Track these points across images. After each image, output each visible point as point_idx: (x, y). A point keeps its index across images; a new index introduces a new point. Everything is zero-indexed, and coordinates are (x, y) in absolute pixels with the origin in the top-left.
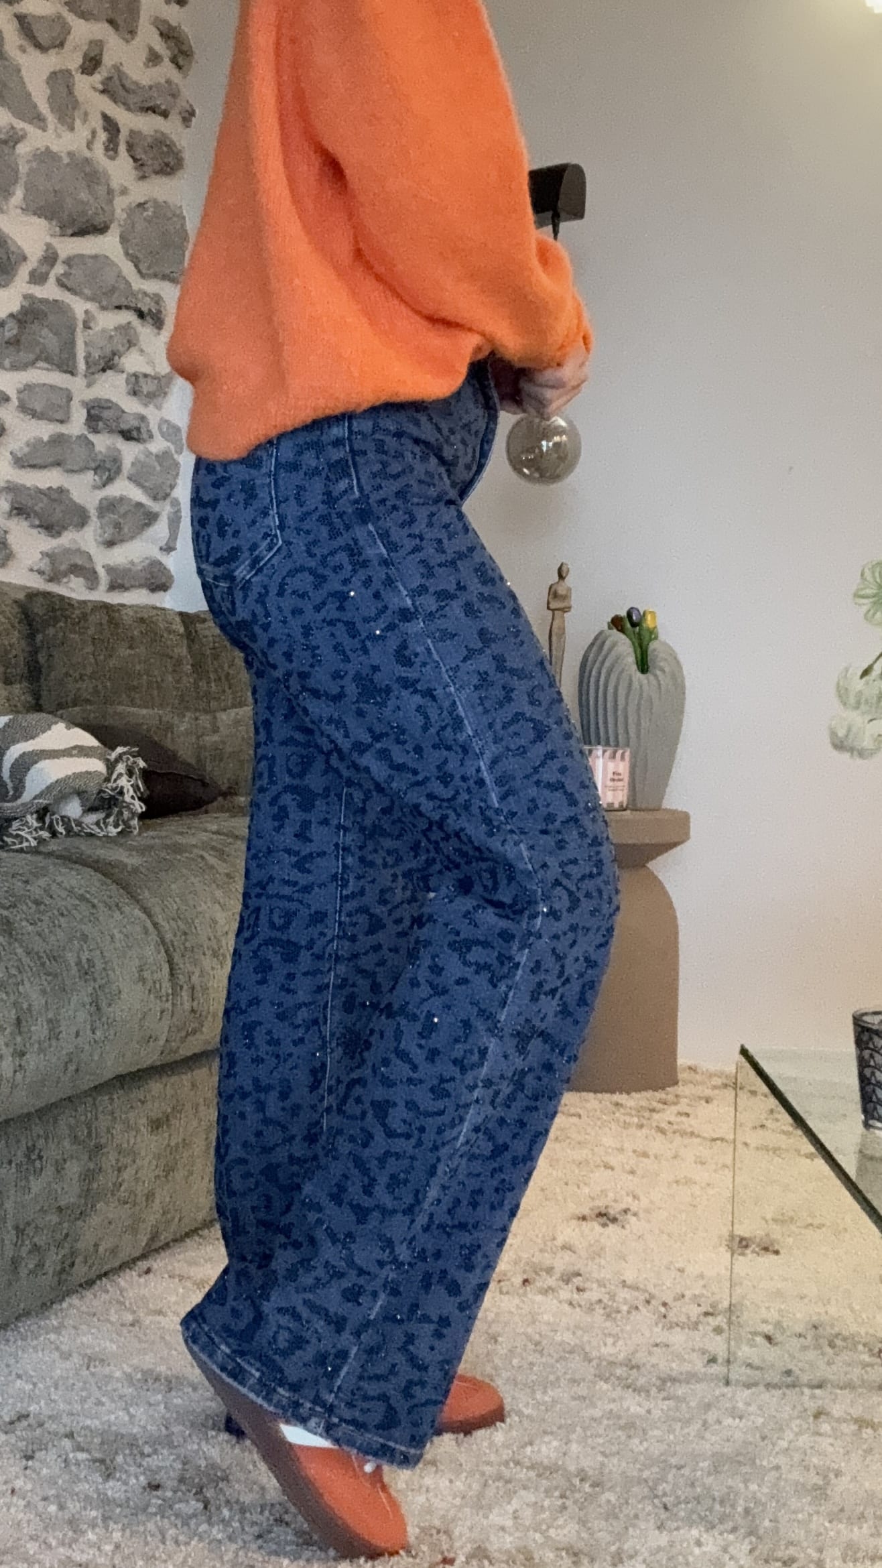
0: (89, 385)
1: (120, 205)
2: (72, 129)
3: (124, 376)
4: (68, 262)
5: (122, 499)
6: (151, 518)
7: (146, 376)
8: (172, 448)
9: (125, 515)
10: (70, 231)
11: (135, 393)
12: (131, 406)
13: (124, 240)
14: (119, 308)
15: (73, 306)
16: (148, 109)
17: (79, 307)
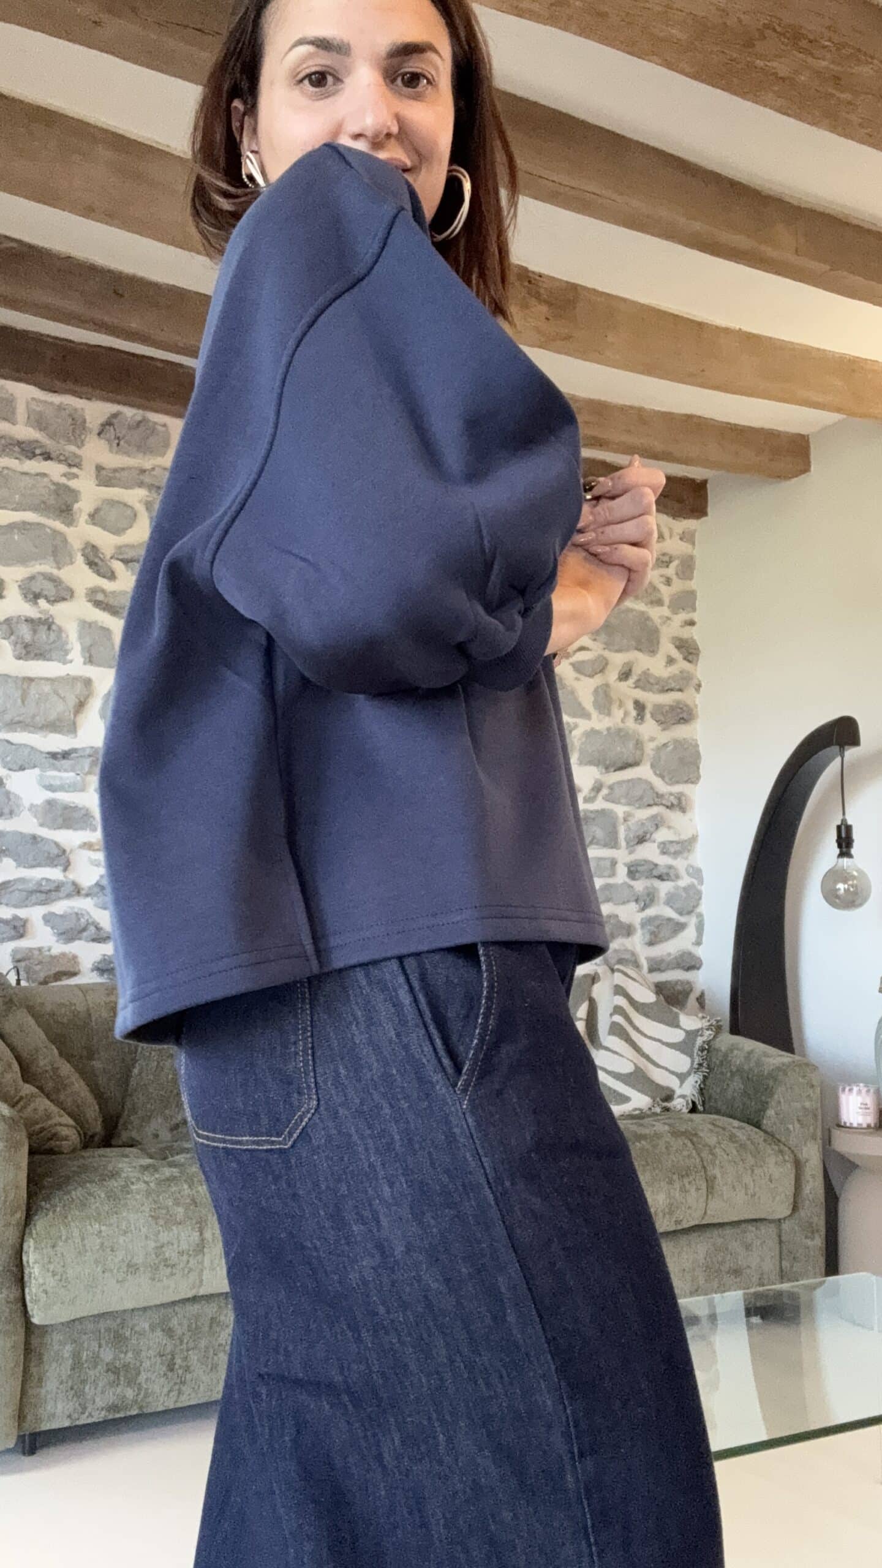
0: (631, 853)
1: (650, 748)
2: (609, 714)
3: (656, 845)
4: (611, 788)
5: (657, 917)
6: (680, 927)
7: (672, 842)
8: (695, 882)
9: (658, 927)
10: (612, 769)
11: (664, 853)
12: (663, 861)
13: (652, 766)
14: (649, 805)
15: (615, 810)
16: (667, 690)
17: (620, 810)
